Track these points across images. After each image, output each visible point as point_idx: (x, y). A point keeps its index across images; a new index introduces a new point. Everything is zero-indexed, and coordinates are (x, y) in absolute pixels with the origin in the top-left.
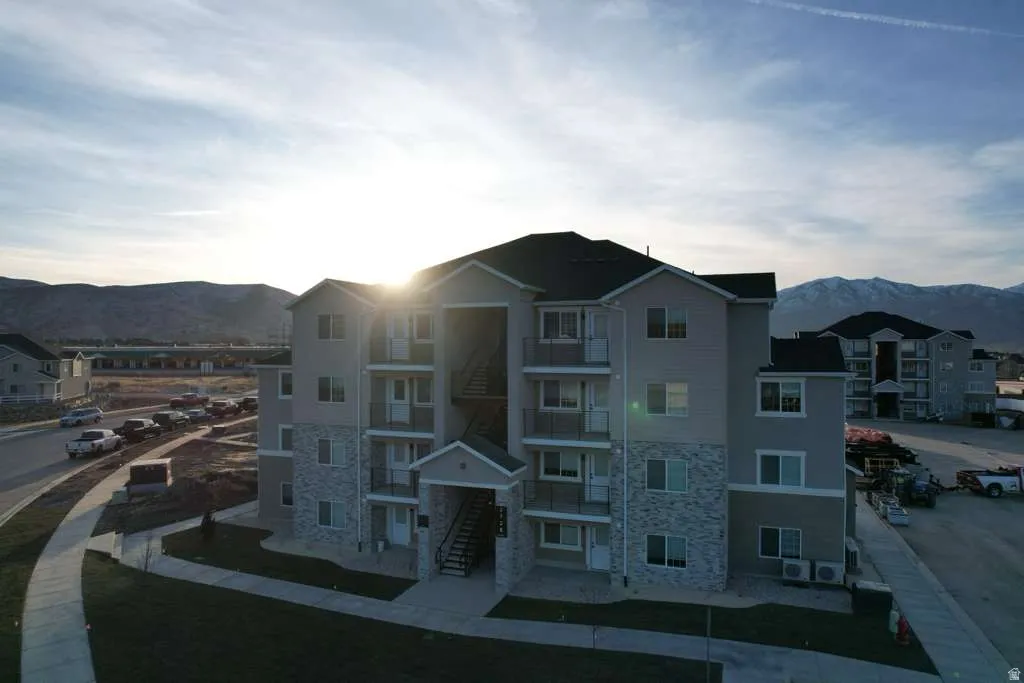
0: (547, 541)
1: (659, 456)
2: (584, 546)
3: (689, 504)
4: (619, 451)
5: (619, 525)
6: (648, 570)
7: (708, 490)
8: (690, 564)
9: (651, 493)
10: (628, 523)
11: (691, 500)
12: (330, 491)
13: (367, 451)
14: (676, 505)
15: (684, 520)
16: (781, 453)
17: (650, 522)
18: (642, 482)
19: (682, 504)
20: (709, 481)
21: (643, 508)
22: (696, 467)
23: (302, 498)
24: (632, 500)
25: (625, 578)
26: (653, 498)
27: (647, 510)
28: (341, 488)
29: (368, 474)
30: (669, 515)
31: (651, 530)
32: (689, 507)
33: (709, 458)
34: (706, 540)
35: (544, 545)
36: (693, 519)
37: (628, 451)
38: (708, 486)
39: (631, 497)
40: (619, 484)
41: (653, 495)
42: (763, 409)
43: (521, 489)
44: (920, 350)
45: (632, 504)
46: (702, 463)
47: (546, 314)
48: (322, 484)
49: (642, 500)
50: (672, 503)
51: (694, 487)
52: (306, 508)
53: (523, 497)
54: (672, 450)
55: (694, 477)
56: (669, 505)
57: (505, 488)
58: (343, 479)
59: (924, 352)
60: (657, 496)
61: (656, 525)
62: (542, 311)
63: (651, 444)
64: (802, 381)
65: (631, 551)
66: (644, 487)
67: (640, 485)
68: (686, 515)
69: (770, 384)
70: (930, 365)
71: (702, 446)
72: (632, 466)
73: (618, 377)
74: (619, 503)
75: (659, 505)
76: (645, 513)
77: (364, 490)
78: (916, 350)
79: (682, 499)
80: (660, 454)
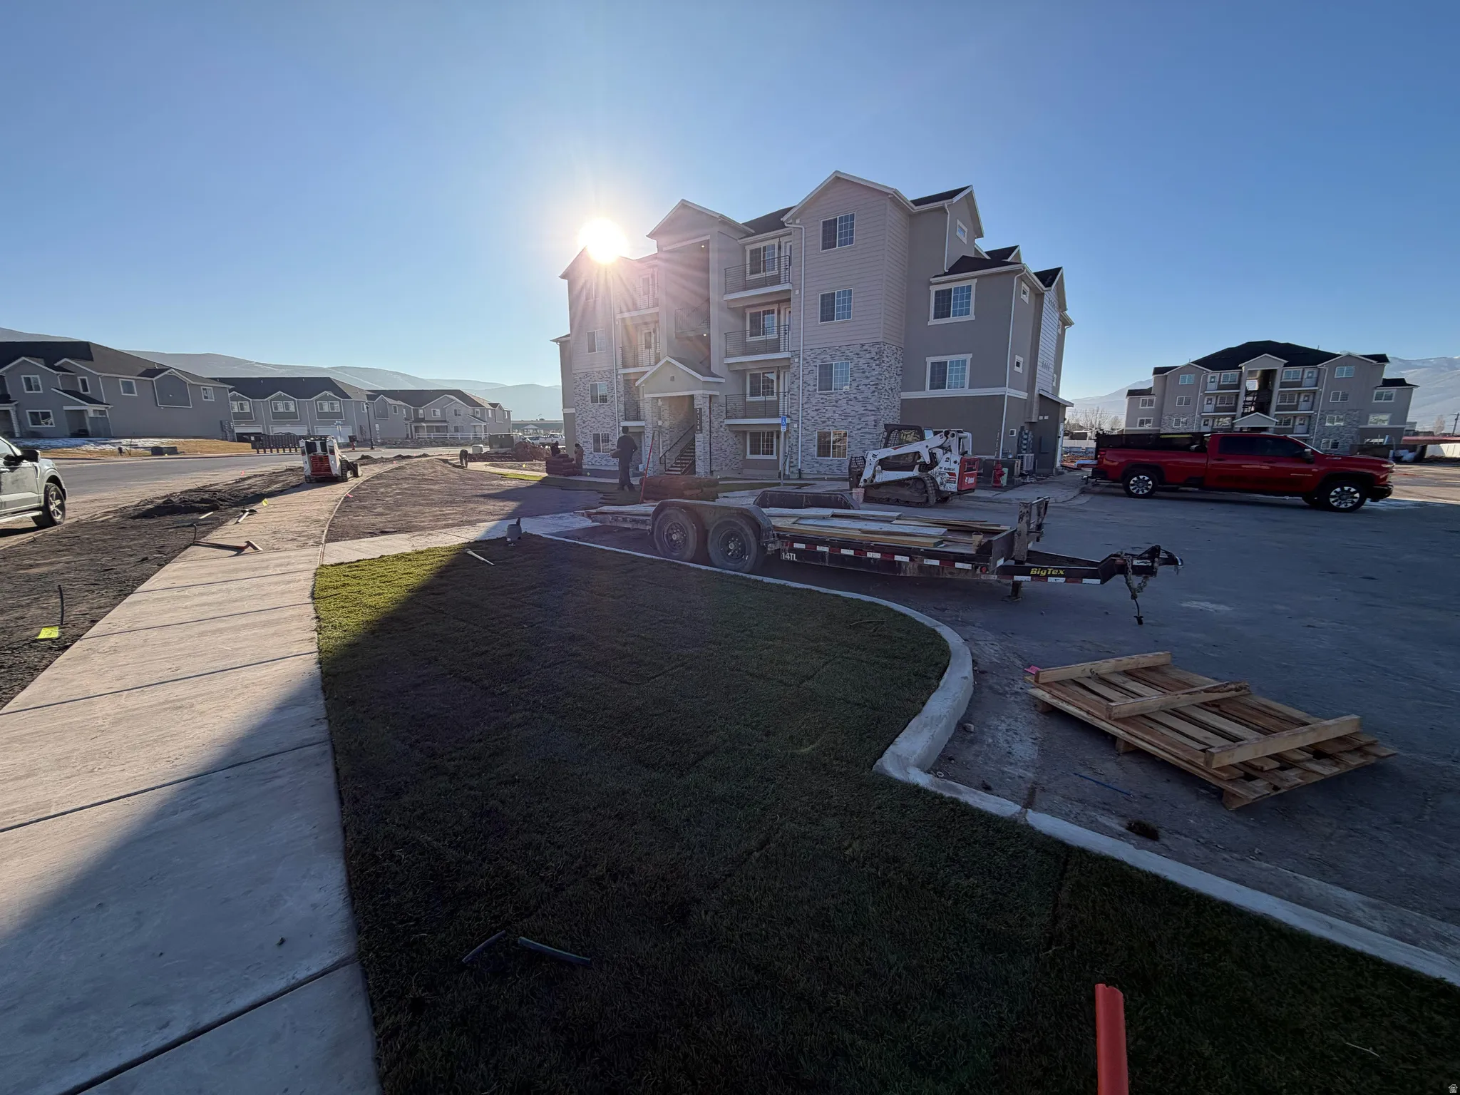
0: (751, 453)
1: (828, 360)
2: (778, 453)
3: (851, 400)
4: (796, 360)
5: (796, 426)
6: (817, 463)
7: (866, 385)
8: (850, 454)
9: (821, 394)
10: (802, 423)
11: (852, 396)
12: (599, 425)
13: (621, 388)
14: (840, 402)
15: (846, 415)
16: (948, 358)
17: (819, 421)
18: (815, 385)
19: (845, 401)
20: (867, 377)
21: (815, 408)
22: (856, 366)
23: (582, 433)
24: (806, 403)
25: (800, 470)
26: (822, 399)
27: (817, 410)
28: (605, 421)
29: (622, 406)
30: (834, 412)
31: (820, 428)
32: (850, 403)
33: (868, 355)
34: (863, 430)
35: (749, 456)
36: (853, 413)
37: (804, 359)
38: (867, 382)
39: (806, 400)
40: (796, 390)
41: (823, 396)
42: (936, 317)
43: (722, 400)
44: (1308, 378)
45: (805, 406)
46: (862, 361)
47: (752, 251)
48: (594, 420)
49: (814, 401)
50: (837, 402)
51: (855, 384)
52: (585, 440)
53: (724, 408)
54: (838, 353)
55: (856, 375)
56: (834, 404)
57: (701, 392)
58: (607, 414)
59: (1313, 380)
60: (825, 397)
61: (824, 422)
62: (748, 248)
63: (822, 350)
64: (973, 283)
65: (805, 447)
66: (815, 390)
67: (811, 388)
68: (848, 411)
69: (943, 291)
70: (1317, 394)
71: (863, 345)
72: (806, 372)
73: (797, 292)
74: (796, 407)
75: (827, 404)
76: (816, 413)
77: (620, 418)
78: (1302, 378)
79: (845, 396)
80: (828, 358)
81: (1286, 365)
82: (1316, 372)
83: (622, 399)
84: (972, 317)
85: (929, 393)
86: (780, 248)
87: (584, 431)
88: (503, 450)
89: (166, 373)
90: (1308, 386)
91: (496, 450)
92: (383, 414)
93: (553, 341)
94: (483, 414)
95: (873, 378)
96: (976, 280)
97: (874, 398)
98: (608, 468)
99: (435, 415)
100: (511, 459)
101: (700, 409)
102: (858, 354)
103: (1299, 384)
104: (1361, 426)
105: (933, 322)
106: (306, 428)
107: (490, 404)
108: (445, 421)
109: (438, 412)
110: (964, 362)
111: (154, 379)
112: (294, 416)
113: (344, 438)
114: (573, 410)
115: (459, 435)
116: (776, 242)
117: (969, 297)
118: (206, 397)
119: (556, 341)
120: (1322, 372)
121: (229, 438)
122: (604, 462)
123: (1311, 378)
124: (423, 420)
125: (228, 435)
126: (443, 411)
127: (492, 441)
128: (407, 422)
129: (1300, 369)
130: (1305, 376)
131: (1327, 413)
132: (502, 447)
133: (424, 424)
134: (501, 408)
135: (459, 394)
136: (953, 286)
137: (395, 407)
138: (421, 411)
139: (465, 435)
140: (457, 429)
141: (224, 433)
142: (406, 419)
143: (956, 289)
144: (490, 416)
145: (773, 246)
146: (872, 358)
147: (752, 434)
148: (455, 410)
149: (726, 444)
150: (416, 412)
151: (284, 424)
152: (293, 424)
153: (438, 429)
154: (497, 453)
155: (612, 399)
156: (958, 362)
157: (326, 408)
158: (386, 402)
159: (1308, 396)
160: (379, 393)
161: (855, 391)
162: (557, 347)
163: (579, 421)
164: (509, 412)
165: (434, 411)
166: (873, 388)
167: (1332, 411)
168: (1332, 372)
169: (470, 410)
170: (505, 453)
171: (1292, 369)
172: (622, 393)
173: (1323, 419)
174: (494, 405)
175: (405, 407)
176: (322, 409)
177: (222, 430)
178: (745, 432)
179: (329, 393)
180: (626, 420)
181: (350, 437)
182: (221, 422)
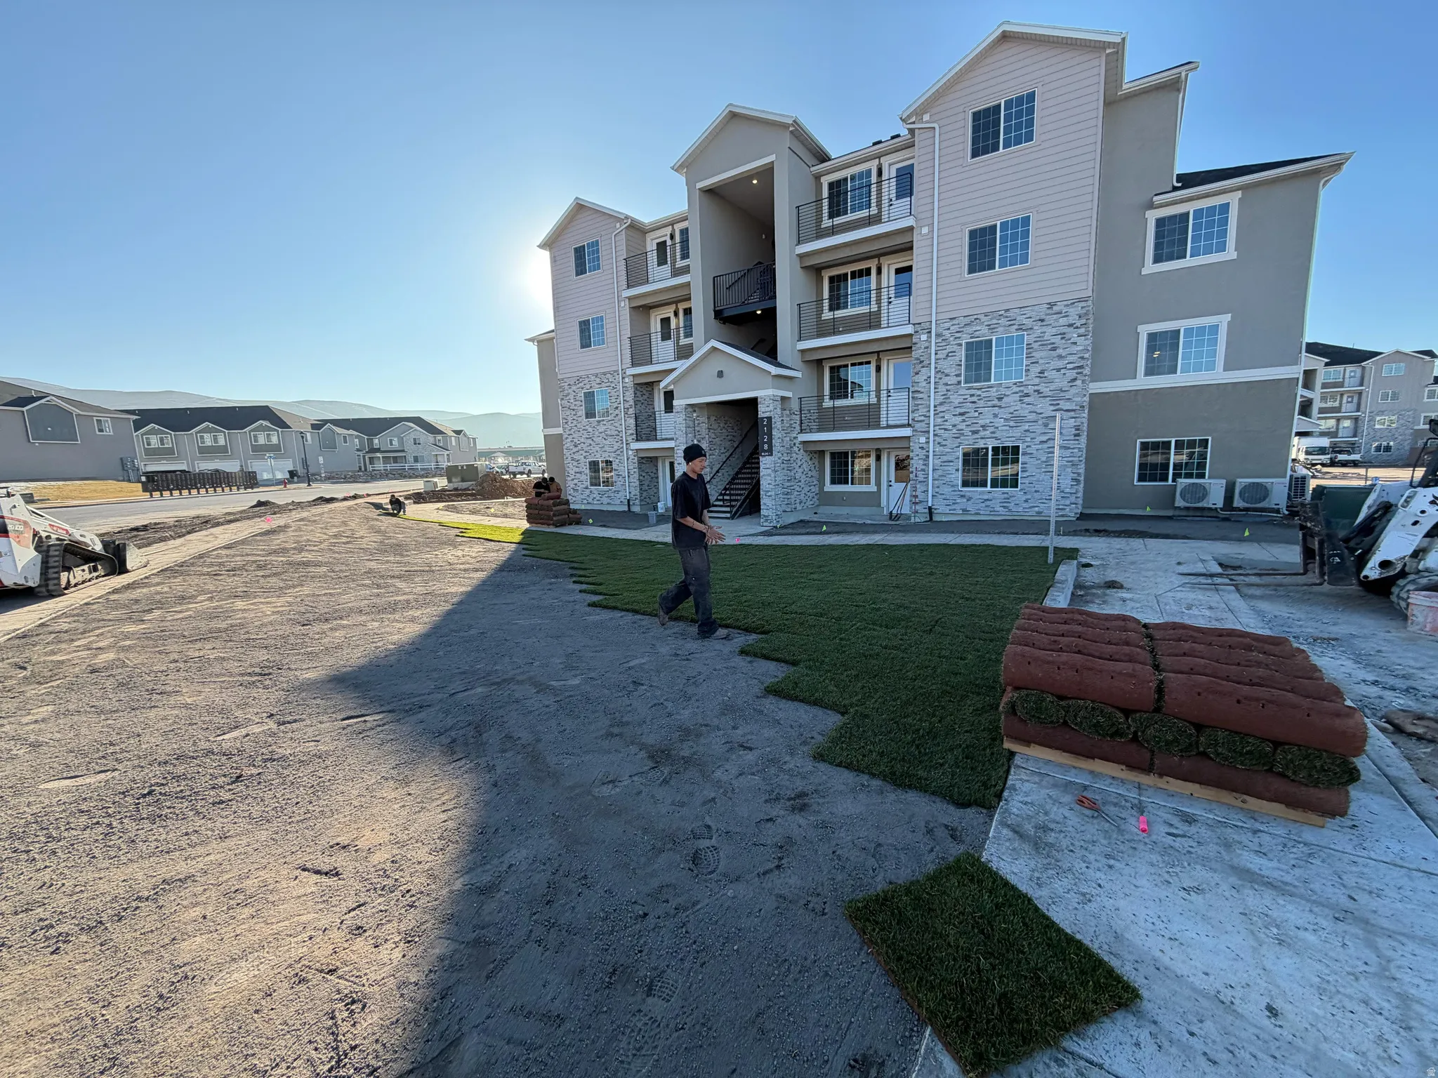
0: (833, 482)
1: (983, 333)
2: (878, 484)
3: (1027, 395)
4: (924, 337)
5: (923, 440)
6: (963, 496)
7: (1059, 370)
8: (1027, 481)
9: (969, 388)
10: (935, 435)
11: (1030, 389)
12: (597, 448)
13: (630, 396)
14: (1005, 399)
15: (1019, 420)
16: (1181, 325)
17: (967, 431)
18: (957, 375)
19: (1017, 397)
20: (1060, 357)
21: (959, 410)
22: (1039, 339)
23: (573, 459)
24: (941, 404)
25: (930, 508)
26: (972, 395)
27: (963, 414)
28: (607, 442)
29: (632, 422)
30: (995, 416)
31: (969, 441)
32: (1026, 399)
33: (1063, 321)
35: (829, 487)
36: (1032, 417)
37: (938, 335)
38: (1060, 364)
39: (941, 399)
40: (924, 384)
41: (973, 392)
42: (1158, 259)
43: (795, 405)
44: (1351, 377)
45: (940, 409)
46: (1050, 331)
47: (831, 185)
48: (590, 441)
49: (956, 400)
50: (1000, 399)
51: (1035, 370)
52: (577, 470)
53: (798, 418)
54: (1003, 321)
55: (1037, 355)
56: (996, 402)
57: (770, 392)
58: (609, 433)
59: (1357, 380)
60: (979, 392)
61: (974, 432)
62: (825, 181)
63: (972, 318)
64: (1234, 199)
65: (940, 472)
66: (959, 383)
67: (953, 380)
68: (1022, 413)
69: (1172, 218)
70: (1364, 395)
71: (1051, 305)
72: (942, 355)
73: (925, 230)
74: (922, 411)
75: (981, 403)
76: (961, 418)
77: (630, 439)
78: (1344, 378)
79: (1016, 389)
80: (985, 330)
81: (1327, 364)
82: (1359, 371)
83: (631, 411)
84: (1230, 253)
85: (1142, 382)
86: (880, 173)
87: (576, 457)
88: (465, 485)
89: (43, 401)
90: (1350, 385)
91: (456, 485)
92: (329, 445)
93: (529, 340)
94: (445, 442)
95: (1071, 358)
96: (1239, 194)
97: (1073, 391)
98: (610, 508)
99: (391, 444)
100: (474, 497)
101: (770, 419)
102: (1042, 320)
103: (1341, 385)
104: (1416, 428)
105: (1150, 268)
106: (239, 464)
107: (454, 431)
108: (403, 451)
109: (395, 442)
110: (1214, 329)
111: (24, 409)
112: (223, 450)
113: (284, 473)
114: (559, 430)
115: (419, 466)
116: (873, 165)
117: (1224, 222)
118: (101, 430)
119: (531, 340)
120: (1367, 370)
121: (132, 478)
122: (605, 500)
123: (1354, 377)
124: (378, 450)
125: (131, 474)
126: (401, 441)
127: (451, 473)
128: (359, 453)
129: (1340, 368)
130: (1347, 375)
131: (1378, 415)
132: (463, 480)
133: (378, 455)
134: (465, 435)
135: (418, 421)
136: (1190, 208)
137: (345, 437)
138: (376, 441)
139: (426, 465)
140: (416, 459)
141: (125, 471)
142: (358, 450)
143: (1198, 213)
144: (454, 444)
145: (869, 172)
146: (1070, 325)
147: (833, 455)
148: (415, 439)
149: (801, 470)
150: (370, 441)
151: (212, 459)
152: (221, 459)
153: (395, 459)
154: (456, 489)
155: (617, 412)
156: (1201, 330)
157: (262, 440)
158: (333, 431)
159: (1352, 397)
160: (326, 422)
161: (1037, 381)
162: (533, 348)
163: (568, 444)
164: (474, 439)
165: (391, 441)
166: (1073, 374)
167: (1382, 413)
168: (1379, 371)
169: (431, 438)
170: (467, 489)
171: (1332, 369)
172: (632, 403)
173: (1372, 420)
174: (458, 432)
175: (357, 437)
176: (256, 441)
177: (123, 469)
178: (822, 453)
179: (265, 423)
180: (637, 440)
181: (289, 472)
182: (121, 459)
